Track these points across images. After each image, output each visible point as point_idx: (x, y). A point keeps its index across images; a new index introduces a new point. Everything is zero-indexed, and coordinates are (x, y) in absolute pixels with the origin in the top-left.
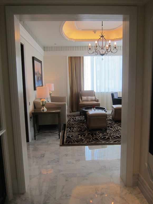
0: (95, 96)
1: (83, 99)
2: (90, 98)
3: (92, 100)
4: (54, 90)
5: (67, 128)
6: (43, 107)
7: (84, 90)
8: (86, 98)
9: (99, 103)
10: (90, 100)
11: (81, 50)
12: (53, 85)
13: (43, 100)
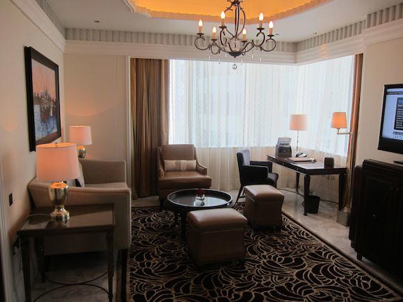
0: (195, 158)
1: (167, 167)
2: (184, 162)
3: (189, 170)
4: (91, 143)
5: (132, 256)
6: (59, 208)
7: (167, 142)
8: (175, 165)
9: (207, 176)
10: (185, 168)
11: (158, 42)
12: (88, 130)
13: (58, 187)
